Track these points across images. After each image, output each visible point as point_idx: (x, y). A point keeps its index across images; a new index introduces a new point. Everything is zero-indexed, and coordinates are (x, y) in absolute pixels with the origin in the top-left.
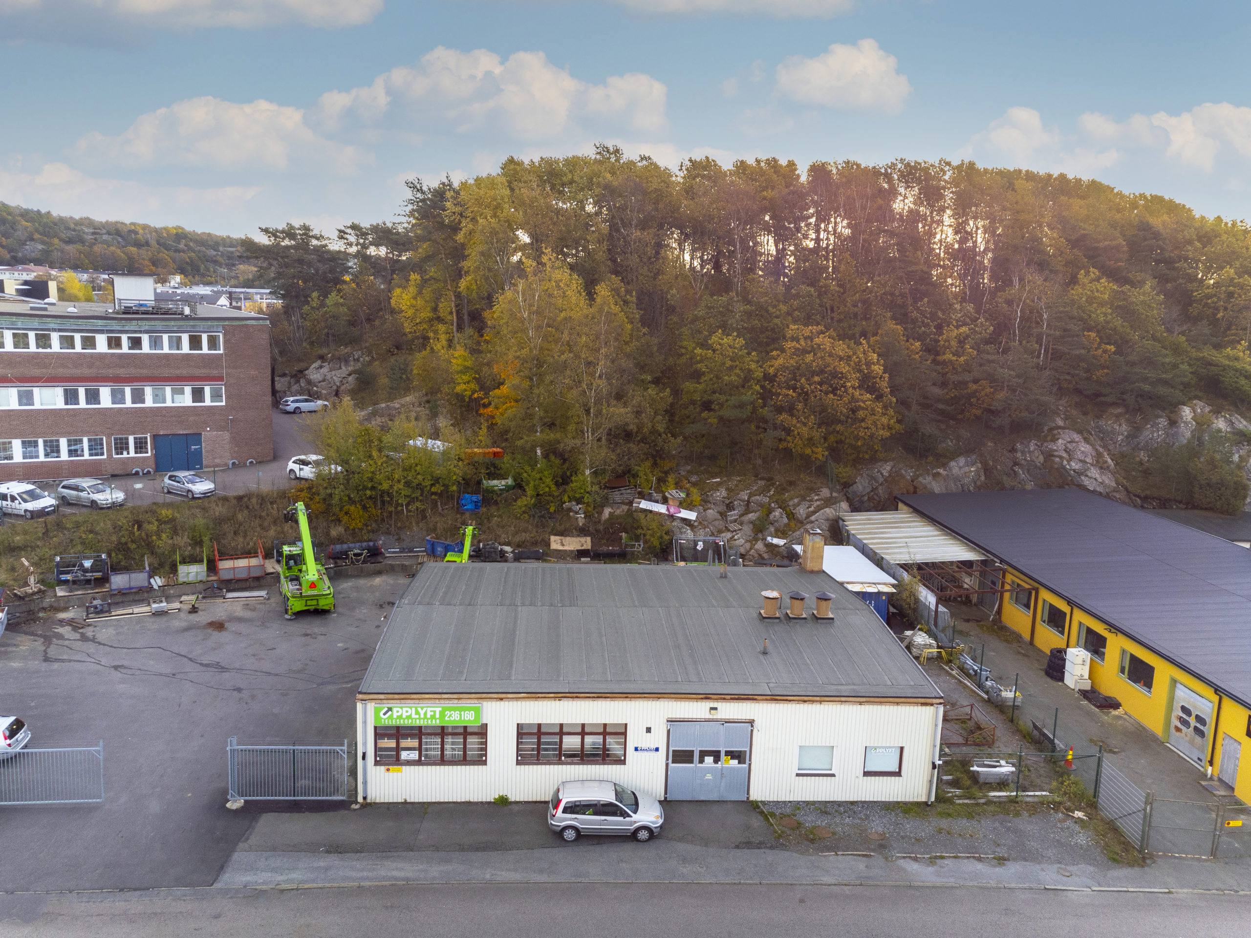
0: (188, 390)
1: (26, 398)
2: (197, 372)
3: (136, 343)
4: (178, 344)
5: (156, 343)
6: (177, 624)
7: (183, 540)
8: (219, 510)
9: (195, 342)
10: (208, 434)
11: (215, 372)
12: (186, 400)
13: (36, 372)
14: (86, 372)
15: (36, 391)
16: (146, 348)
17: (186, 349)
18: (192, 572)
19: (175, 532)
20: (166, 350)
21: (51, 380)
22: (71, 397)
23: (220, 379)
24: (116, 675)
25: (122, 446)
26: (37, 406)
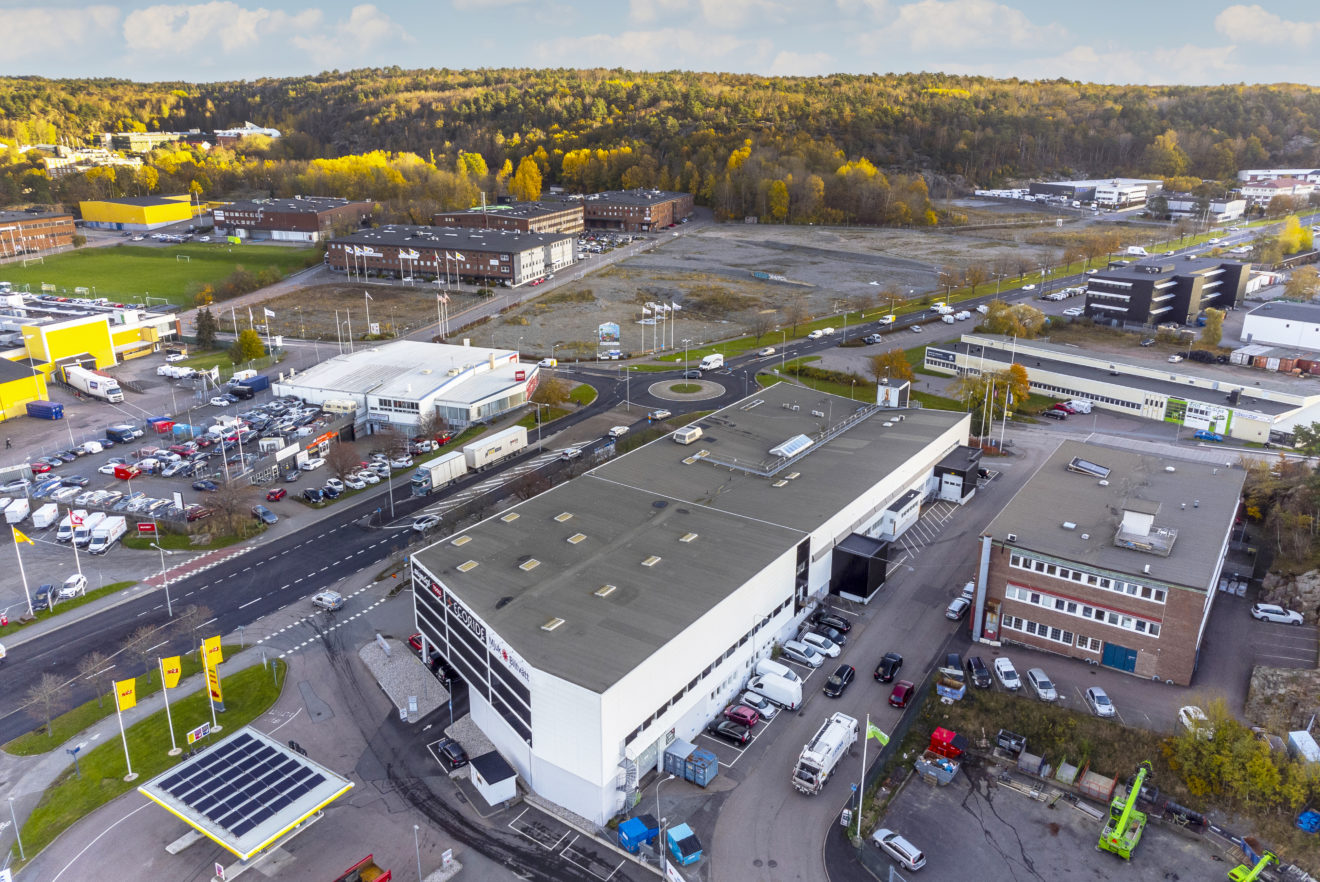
0: (1134, 621)
1: (1035, 598)
2: (1143, 612)
3: (1106, 584)
4: (1134, 591)
5: (1119, 587)
6: (1037, 814)
7: (1073, 747)
8: (1105, 733)
9: (1146, 592)
10: (1141, 652)
11: (1155, 615)
12: (1131, 626)
13: (1043, 587)
14: (1072, 594)
15: (1041, 597)
16: (1111, 588)
17: (1138, 595)
18: (1067, 773)
19: (1072, 738)
20: (1124, 592)
21: (1052, 593)
22: (1059, 604)
23: (1159, 620)
24: (983, 838)
25: (1083, 641)
26: (1040, 605)
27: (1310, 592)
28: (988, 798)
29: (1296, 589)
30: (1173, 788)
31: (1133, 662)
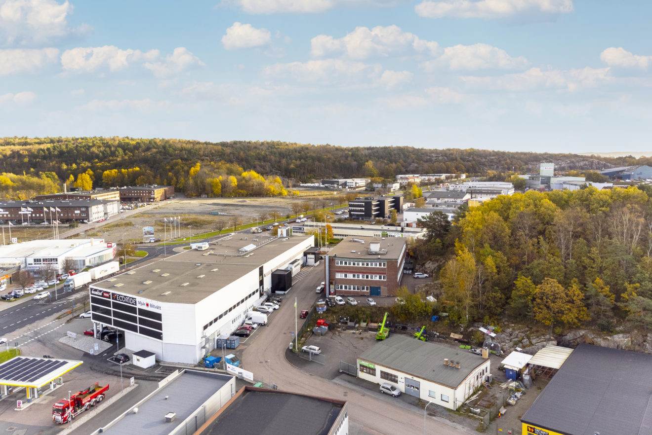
0: (378, 276)
1: (346, 276)
2: (381, 272)
3: (368, 265)
4: (376, 265)
5: (372, 265)
6: (356, 336)
7: (365, 316)
8: (374, 310)
9: (380, 265)
10: (382, 287)
11: (384, 272)
12: (377, 278)
13: (348, 270)
14: (358, 271)
15: (348, 274)
16: (369, 266)
17: (378, 266)
18: (364, 324)
19: (364, 314)
20: (374, 266)
21: (351, 272)
22: (354, 276)
23: (385, 274)
24: (339, 344)
25: (363, 289)
26: (348, 278)
27: (429, 267)
28: (339, 335)
29: (425, 268)
30: (396, 321)
31: (380, 292)
